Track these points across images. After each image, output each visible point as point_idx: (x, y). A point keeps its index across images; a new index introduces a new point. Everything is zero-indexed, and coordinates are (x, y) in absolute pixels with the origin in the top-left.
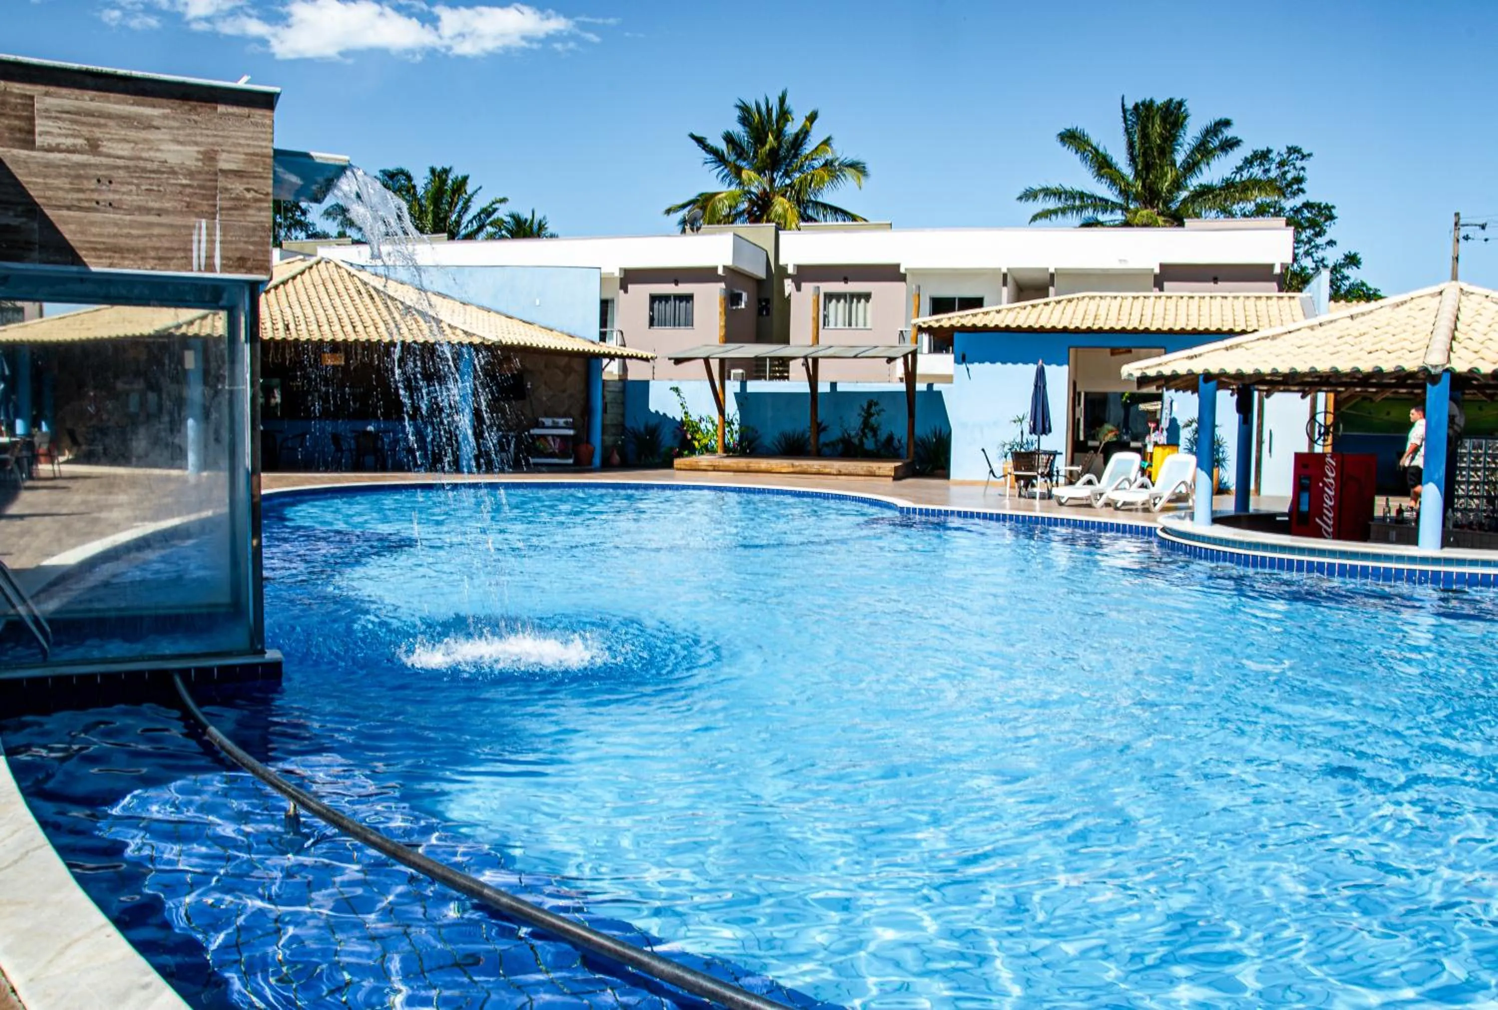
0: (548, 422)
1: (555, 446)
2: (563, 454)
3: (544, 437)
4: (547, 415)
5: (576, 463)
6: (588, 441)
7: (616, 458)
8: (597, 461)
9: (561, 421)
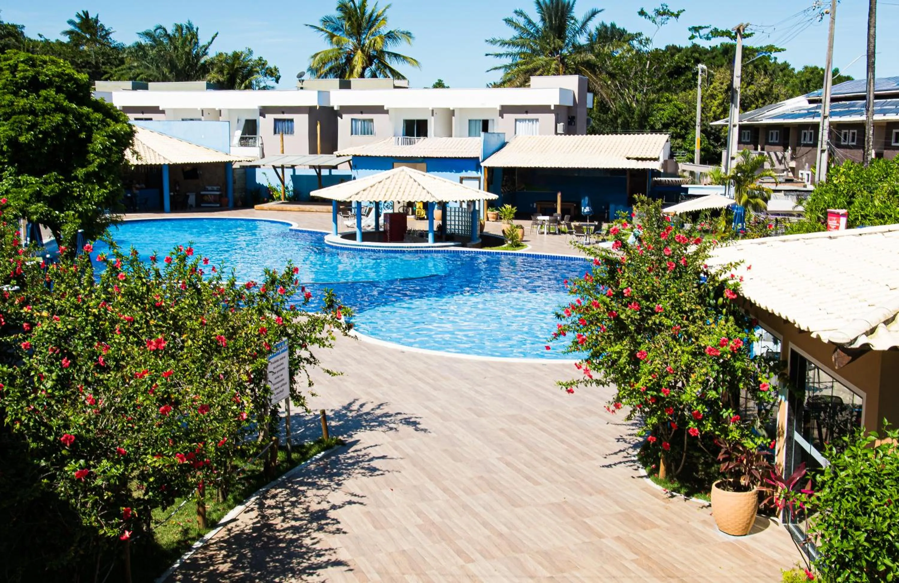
0: (210, 188)
1: (211, 199)
2: (215, 202)
3: (207, 195)
4: (209, 185)
5: (221, 206)
6: (226, 196)
7: (240, 203)
8: (231, 205)
9: (215, 188)
